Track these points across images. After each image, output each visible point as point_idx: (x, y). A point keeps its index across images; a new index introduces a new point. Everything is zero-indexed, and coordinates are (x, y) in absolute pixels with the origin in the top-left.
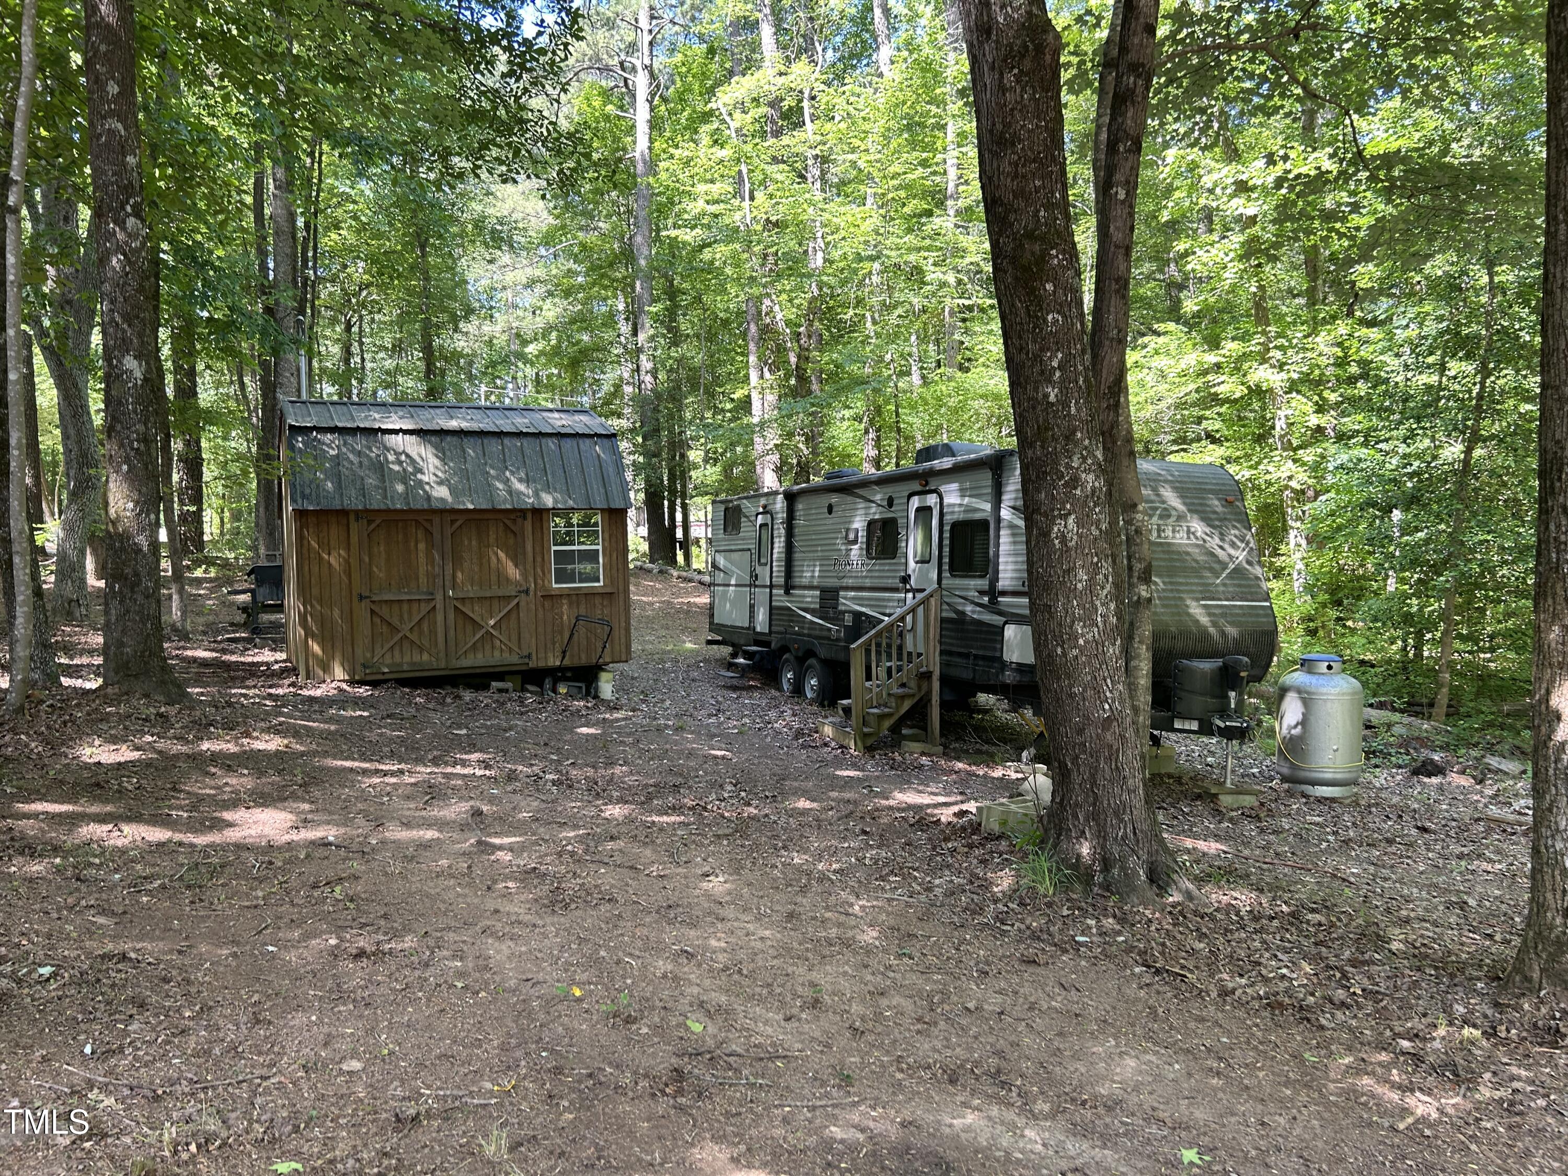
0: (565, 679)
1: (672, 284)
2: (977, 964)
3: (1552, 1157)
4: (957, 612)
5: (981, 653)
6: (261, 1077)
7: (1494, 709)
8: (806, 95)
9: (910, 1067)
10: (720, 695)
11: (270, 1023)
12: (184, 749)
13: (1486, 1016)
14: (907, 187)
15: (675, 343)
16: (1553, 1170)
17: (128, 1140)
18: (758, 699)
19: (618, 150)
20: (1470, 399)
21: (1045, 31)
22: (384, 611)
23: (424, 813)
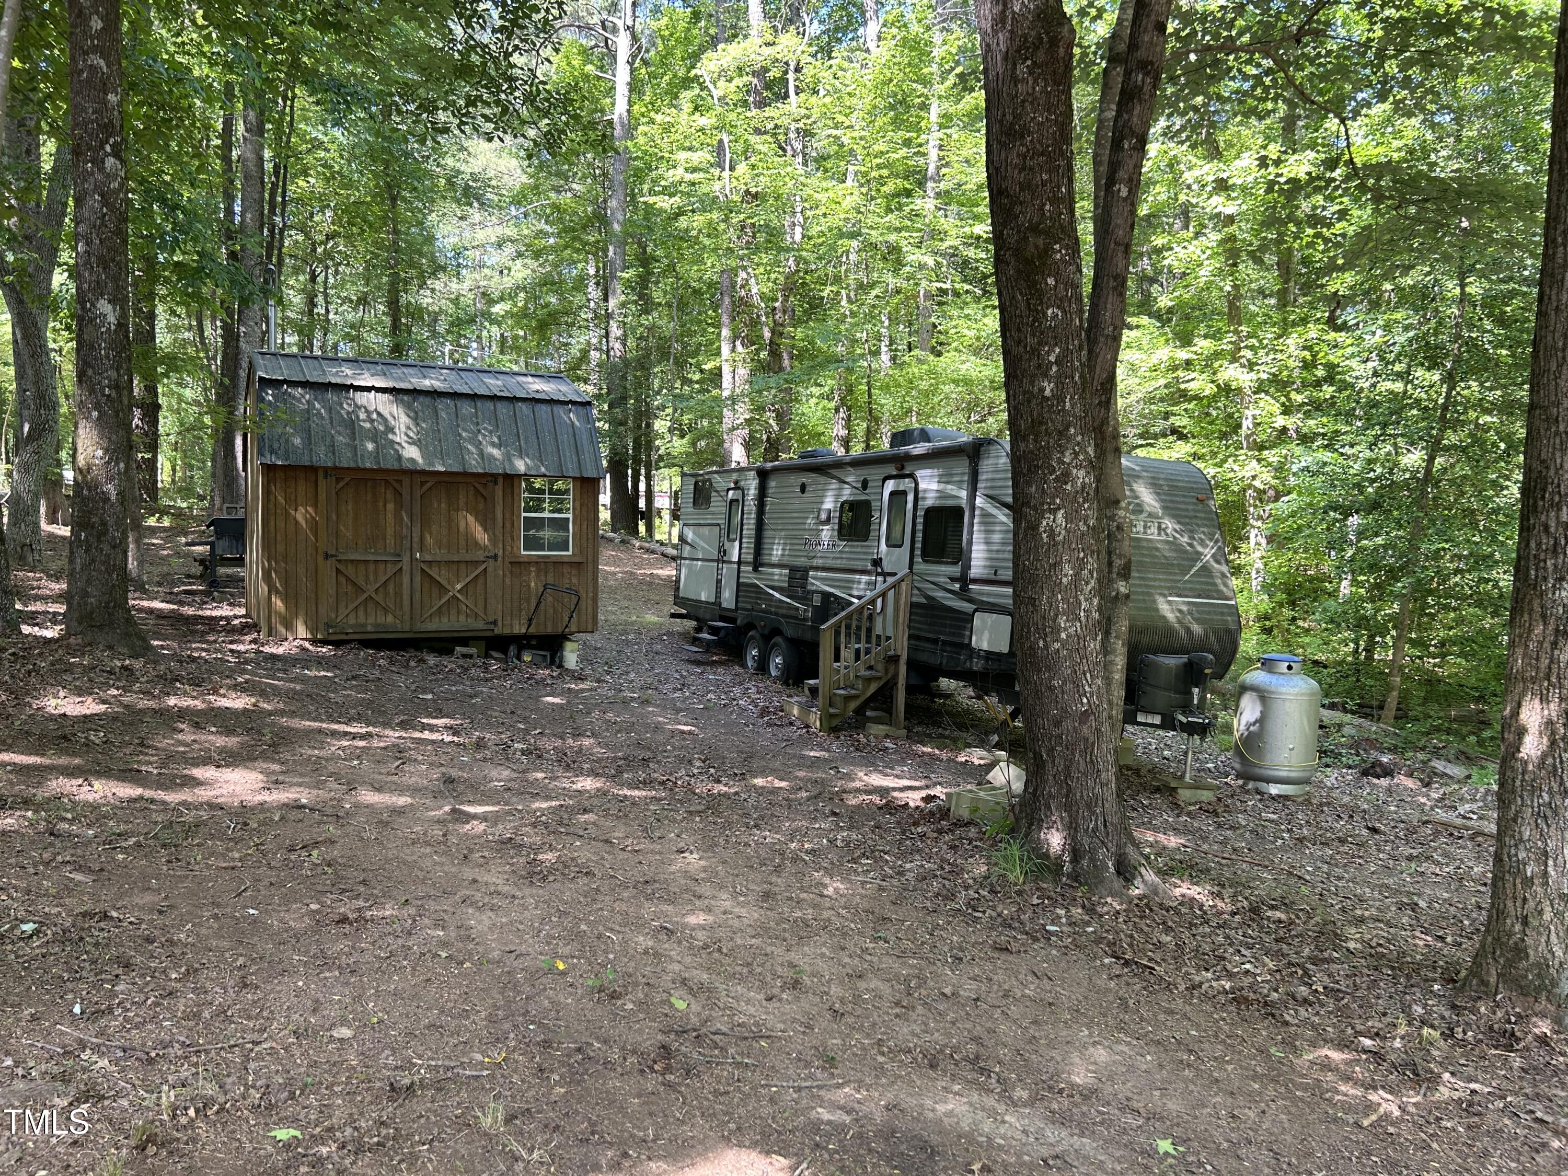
0: (530, 647)
1: (645, 252)
2: (951, 950)
3: (1509, 1157)
4: (928, 597)
5: (950, 639)
6: (253, 1042)
7: (1442, 714)
8: (792, 67)
9: (891, 1051)
10: (685, 669)
11: (257, 987)
12: (152, 704)
13: (1443, 1018)
14: (888, 165)
15: (647, 312)
16: (1510, 1170)
17: (125, 1103)
18: (721, 675)
19: (596, 111)
20: (1434, 409)
21: (1061, 24)
22: (350, 571)
23: (395, 778)
